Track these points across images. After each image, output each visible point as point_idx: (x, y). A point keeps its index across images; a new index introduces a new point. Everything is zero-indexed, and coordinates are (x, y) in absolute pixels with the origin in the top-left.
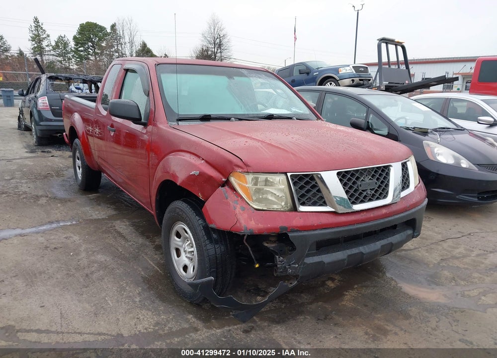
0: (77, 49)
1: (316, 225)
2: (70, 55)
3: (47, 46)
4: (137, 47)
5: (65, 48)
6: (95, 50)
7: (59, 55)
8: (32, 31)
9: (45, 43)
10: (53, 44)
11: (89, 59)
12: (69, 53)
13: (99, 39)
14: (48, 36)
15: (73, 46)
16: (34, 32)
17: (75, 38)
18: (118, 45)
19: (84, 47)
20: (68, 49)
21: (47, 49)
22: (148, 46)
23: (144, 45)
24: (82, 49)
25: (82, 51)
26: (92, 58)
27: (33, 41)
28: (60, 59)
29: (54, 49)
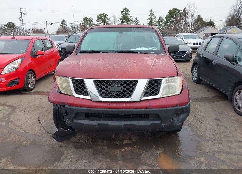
0: (166, 22)
1: (78, 104)
2: (163, 25)
3: (154, 22)
4: (195, 17)
5: (161, 22)
6: (174, 22)
7: (159, 26)
8: (149, 16)
9: (153, 21)
10: (157, 20)
11: (171, 26)
12: (163, 24)
13: (177, 16)
14: (155, 17)
15: (165, 21)
16: (150, 16)
17: (166, 17)
18: (185, 18)
19: (170, 21)
20: (163, 22)
21: (154, 23)
22: (201, 17)
23: (199, 16)
24: (169, 21)
25: (168, 23)
26: (173, 25)
27: (149, 20)
28: (158, 27)
29: (157, 23)
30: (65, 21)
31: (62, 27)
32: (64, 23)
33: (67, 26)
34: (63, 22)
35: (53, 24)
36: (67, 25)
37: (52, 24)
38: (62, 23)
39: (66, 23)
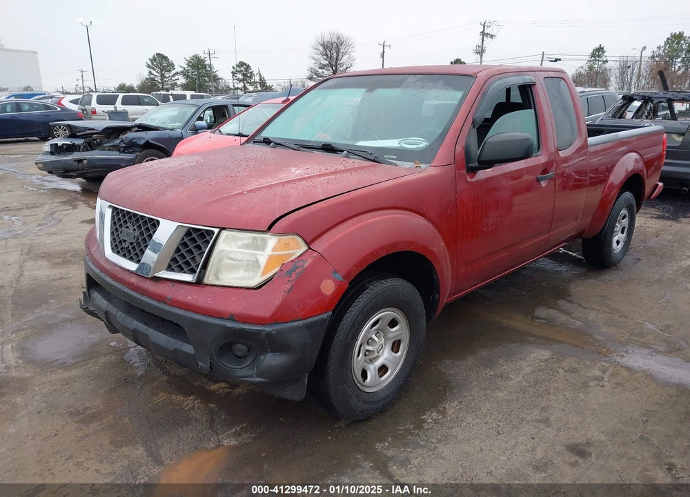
30: (603, 49)
31: (591, 68)
32: (599, 56)
33: (607, 65)
34: (598, 52)
35: (560, 60)
36: (607, 61)
37: (556, 60)
38: (593, 55)
39: (605, 54)
